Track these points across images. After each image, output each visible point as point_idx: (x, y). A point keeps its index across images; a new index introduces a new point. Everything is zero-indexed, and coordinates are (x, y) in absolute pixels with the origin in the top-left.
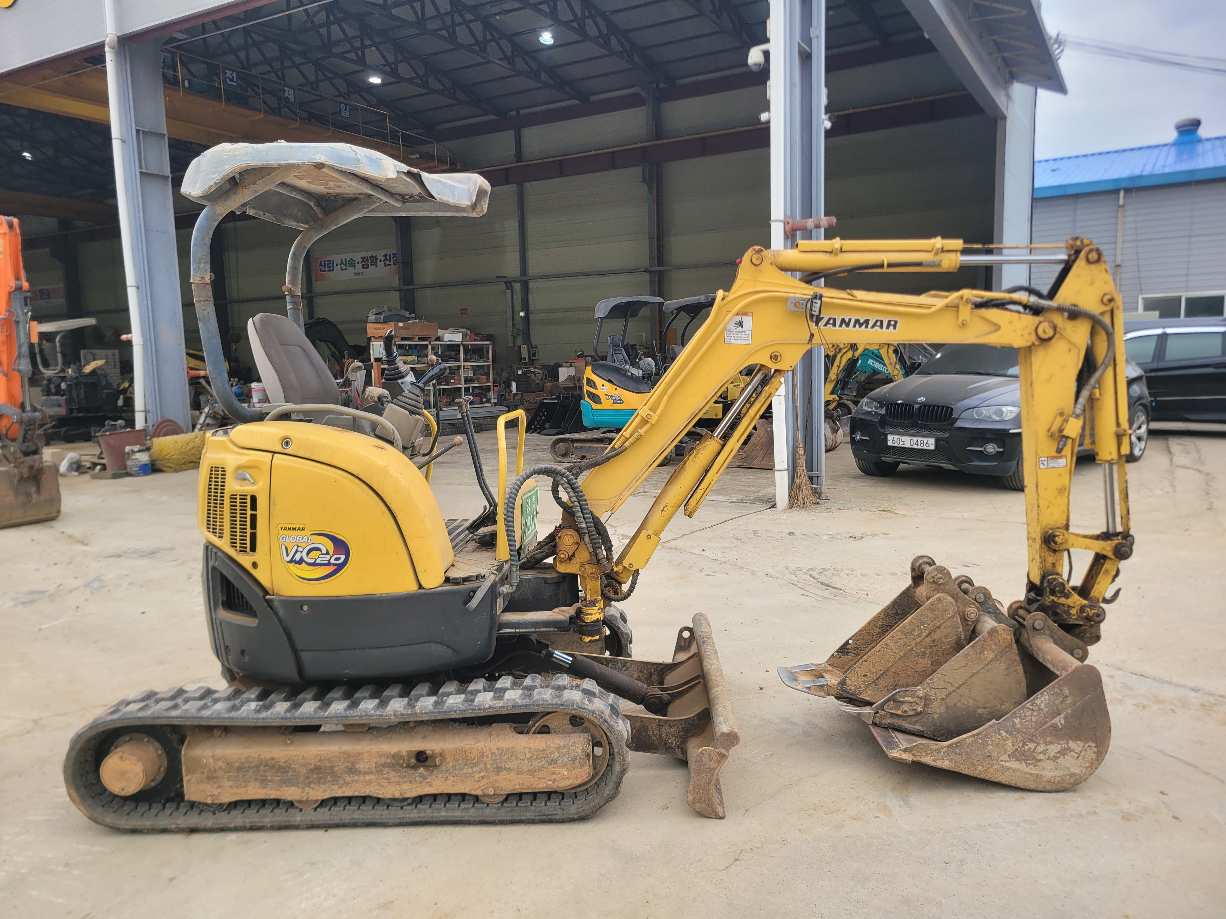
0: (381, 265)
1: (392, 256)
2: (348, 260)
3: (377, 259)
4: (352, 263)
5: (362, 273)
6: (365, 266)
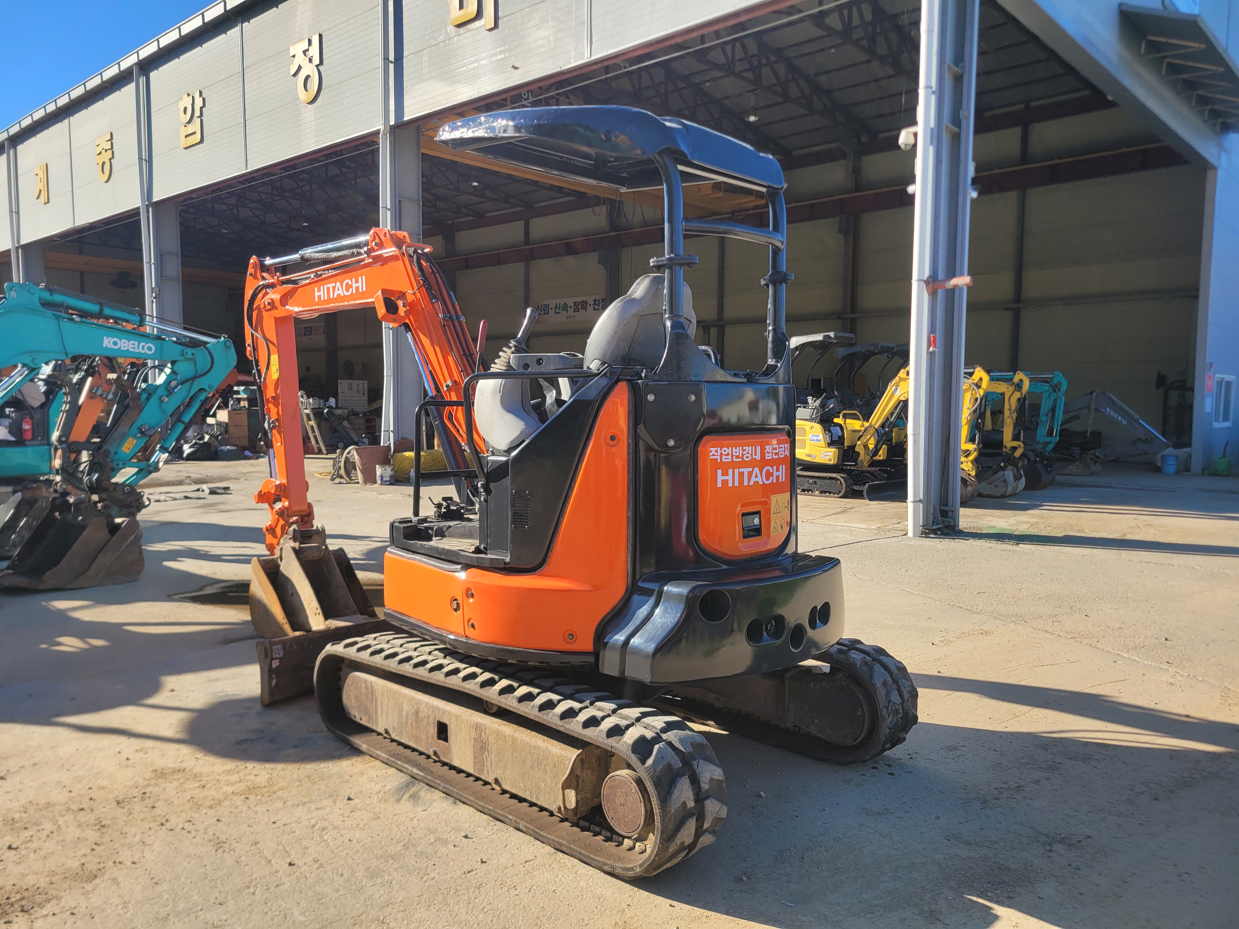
0: (590, 309)
1: (601, 301)
2: (561, 304)
3: (587, 304)
4: (565, 307)
5: (574, 316)
6: (576, 310)
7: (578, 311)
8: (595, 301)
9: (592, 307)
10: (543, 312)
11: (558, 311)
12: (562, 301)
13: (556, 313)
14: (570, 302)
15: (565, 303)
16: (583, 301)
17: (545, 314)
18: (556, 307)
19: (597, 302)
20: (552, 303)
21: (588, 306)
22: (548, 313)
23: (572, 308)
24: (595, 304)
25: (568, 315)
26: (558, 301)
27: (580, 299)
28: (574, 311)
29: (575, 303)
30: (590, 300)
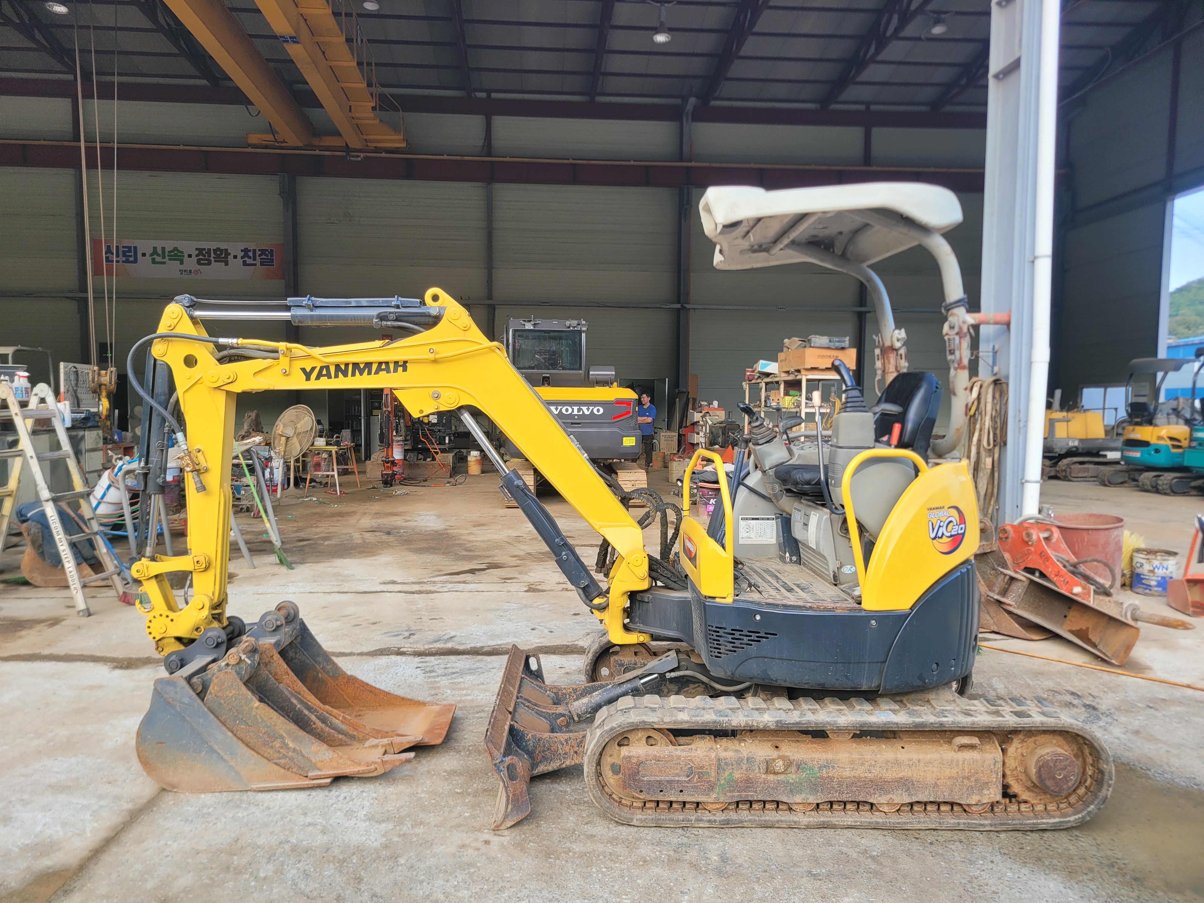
0: (236, 264)
1: (258, 253)
2: (167, 250)
3: (227, 254)
4: (177, 255)
5: (197, 272)
6: (203, 261)
7: (209, 263)
8: (246, 251)
9: (239, 261)
10: (122, 258)
11: (158, 259)
12: (169, 245)
13: (154, 262)
14: (189, 247)
15: (176, 249)
16: (218, 249)
17: (127, 261)
18: (154, 253)
19: (251, 254)
20: (144, 246)
21: (230, 258)
22: (135, 261)
23: (194, 259)
24: (246, 256)
25: (183, 267)
26: (159, 244)
27: (213, 245)
28: (199, 262)
29: (200, 251)
30: (235, 249)
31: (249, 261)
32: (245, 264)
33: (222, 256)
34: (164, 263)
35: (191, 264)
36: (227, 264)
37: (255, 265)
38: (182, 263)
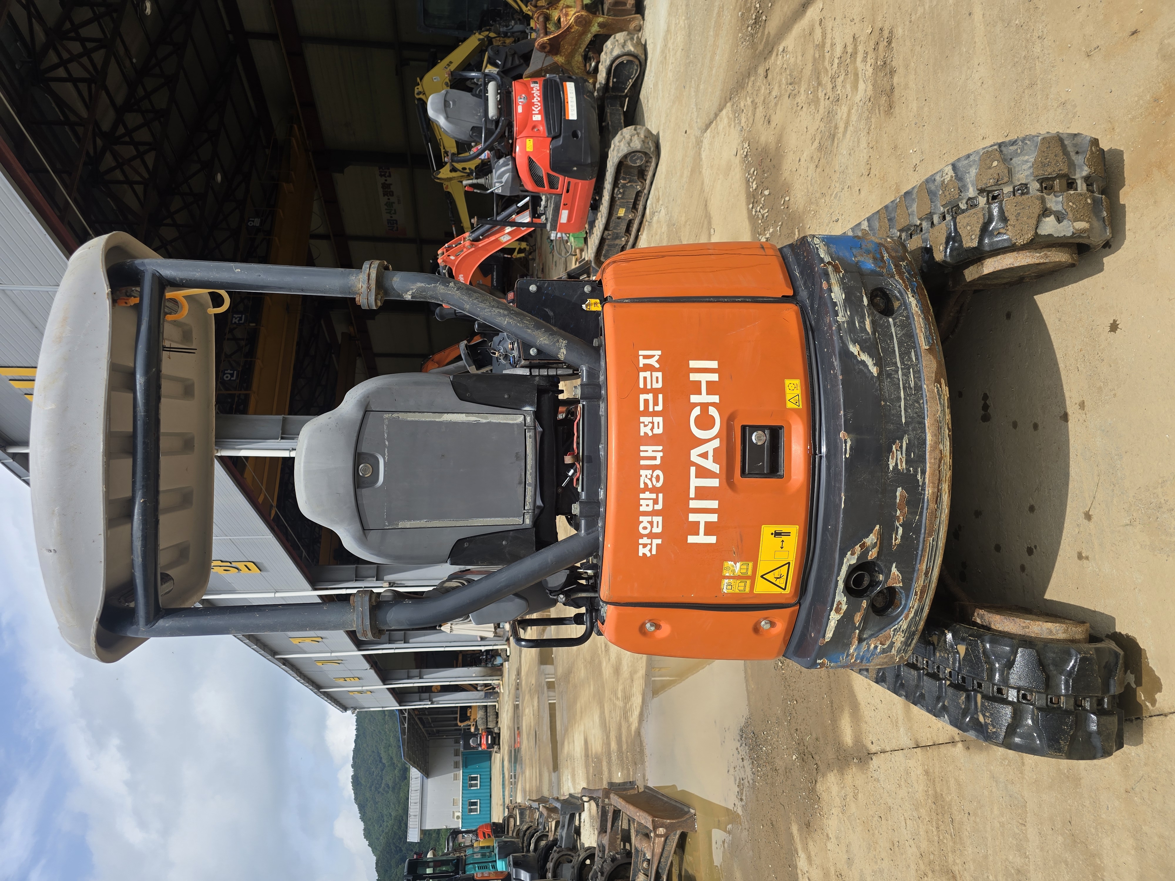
0: (389, 181)
1: (381, 170)
2: (387, 208)
4: (389, 205)
5: (398, 196)
6: (392, 194)
7: (392, 192)
8: (381, 176)
9: (388, 178)
10: (395, 225)
11: (393, 212)
12: (384, 207)
13: (395, 213)
14: (383, 200)
15: (386, 205)
16: (383, 187)
17: (397, 224)
18: (390, 213)
20: (386, 217)
21: (386, 182)
22: (396, 221)
23: (390, 197)
24: (384, 175)
26: (384, 211)
27: (380, 191)
28: (393, 195)
29: (384, 195)
30: (381, 180)
31: (387, 174)
32: (390, 176)
33: (386, 187)
34: (395, 210)
35: (393, 199)
36: (391, 184)
37: (390, 173)
38: (394, 203)
